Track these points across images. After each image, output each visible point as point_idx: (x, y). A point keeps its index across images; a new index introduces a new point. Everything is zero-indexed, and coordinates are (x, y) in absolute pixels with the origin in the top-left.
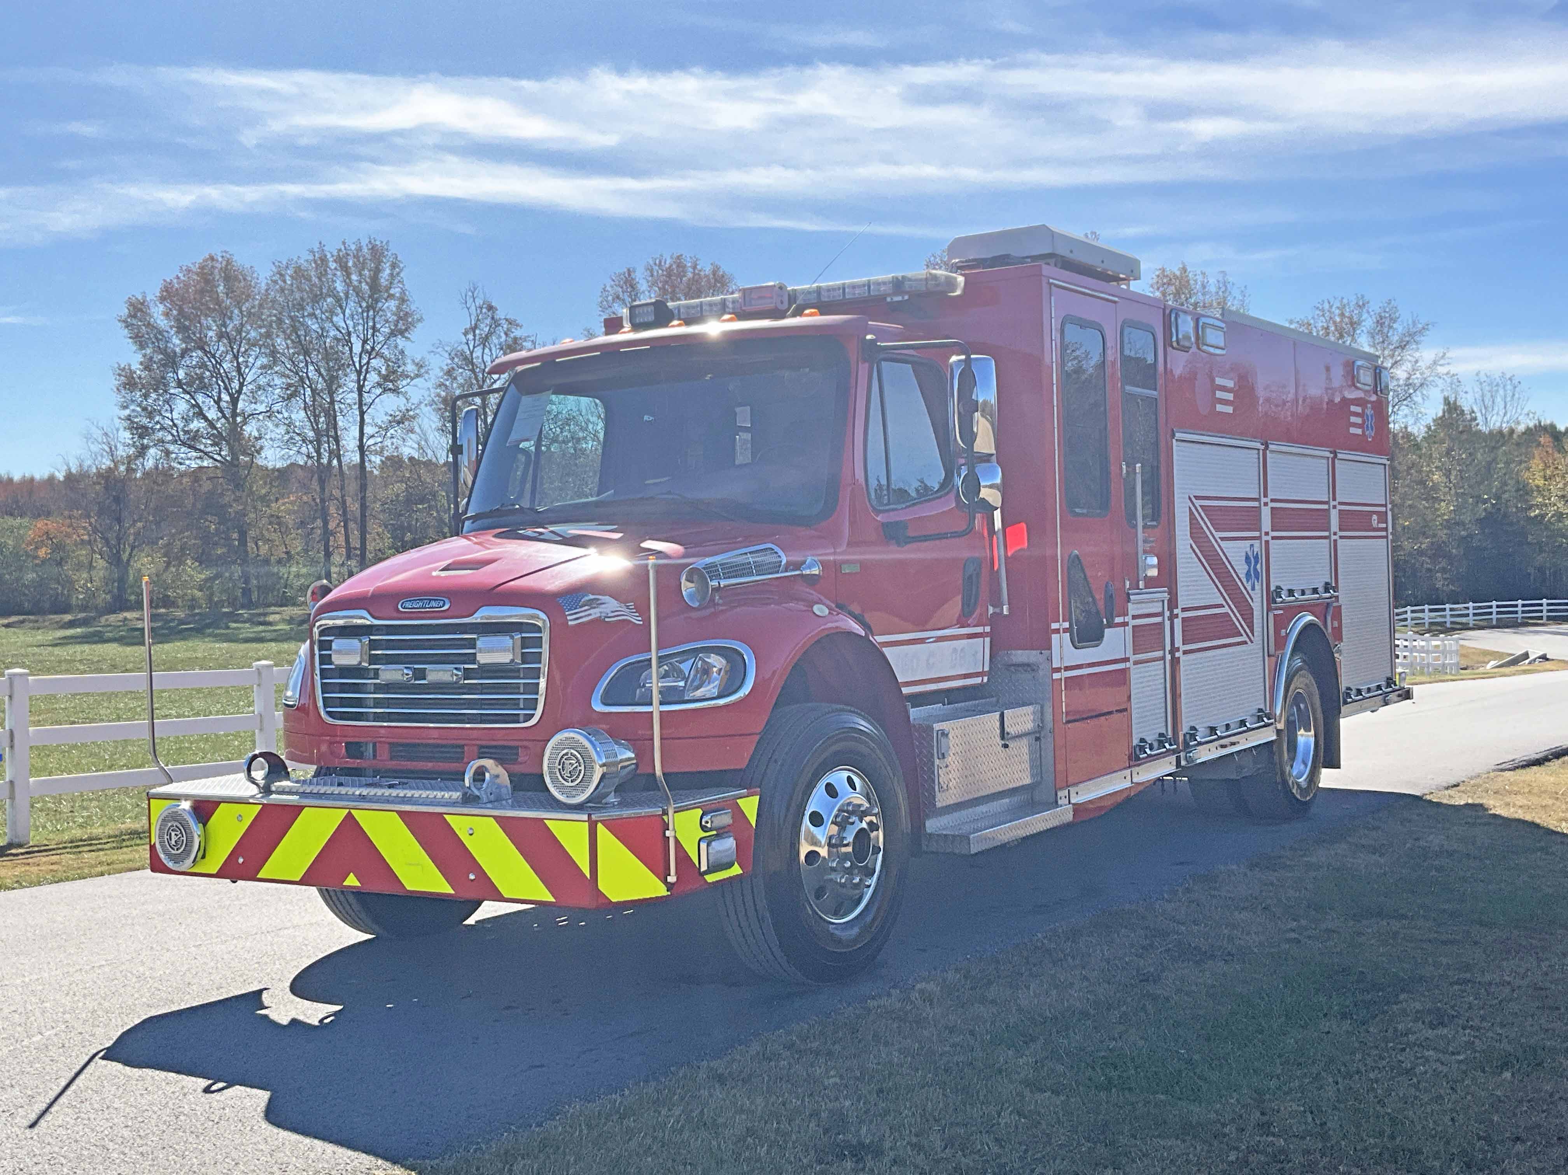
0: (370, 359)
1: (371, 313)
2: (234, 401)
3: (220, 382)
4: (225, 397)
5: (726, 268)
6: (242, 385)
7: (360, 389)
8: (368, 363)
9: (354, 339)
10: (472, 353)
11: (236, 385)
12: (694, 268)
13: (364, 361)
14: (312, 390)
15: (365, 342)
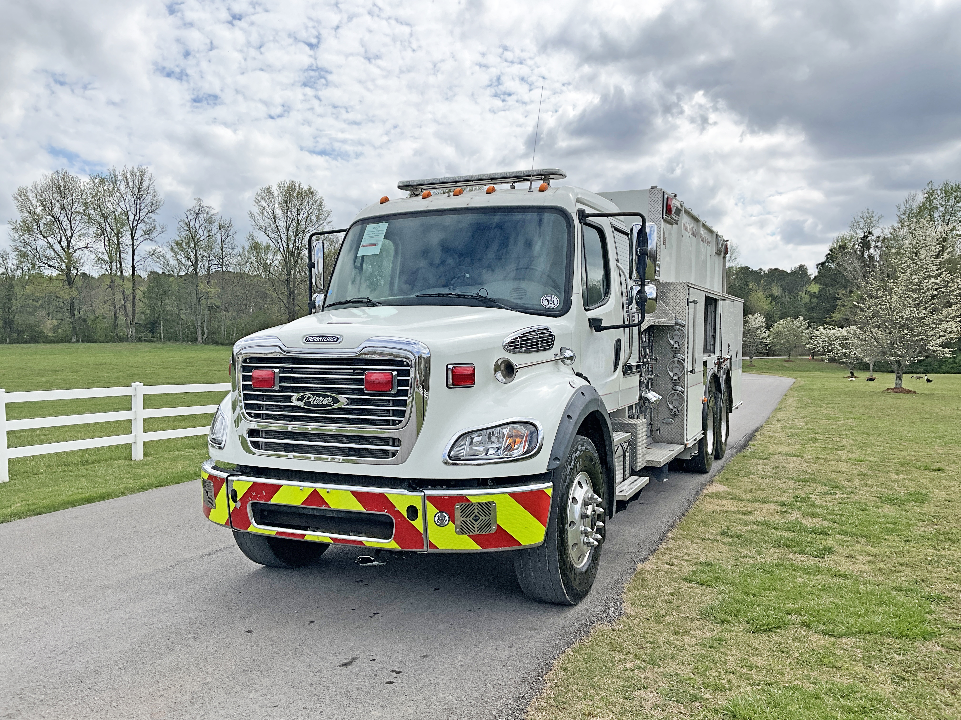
0: (137, 223)
1: (138, 201)
2: (69, 242)
3: (61, 232)
4: (64, 239)
5: (314, 188)
6: (72, 234)
7: (133, 238)
8: (137, 225)
9: (130, 213)
10: (189, 222)
11: (69, 234)
12: (299, 187)
13: (135, 225)
14: (108, 238)
15: (135, 216)
